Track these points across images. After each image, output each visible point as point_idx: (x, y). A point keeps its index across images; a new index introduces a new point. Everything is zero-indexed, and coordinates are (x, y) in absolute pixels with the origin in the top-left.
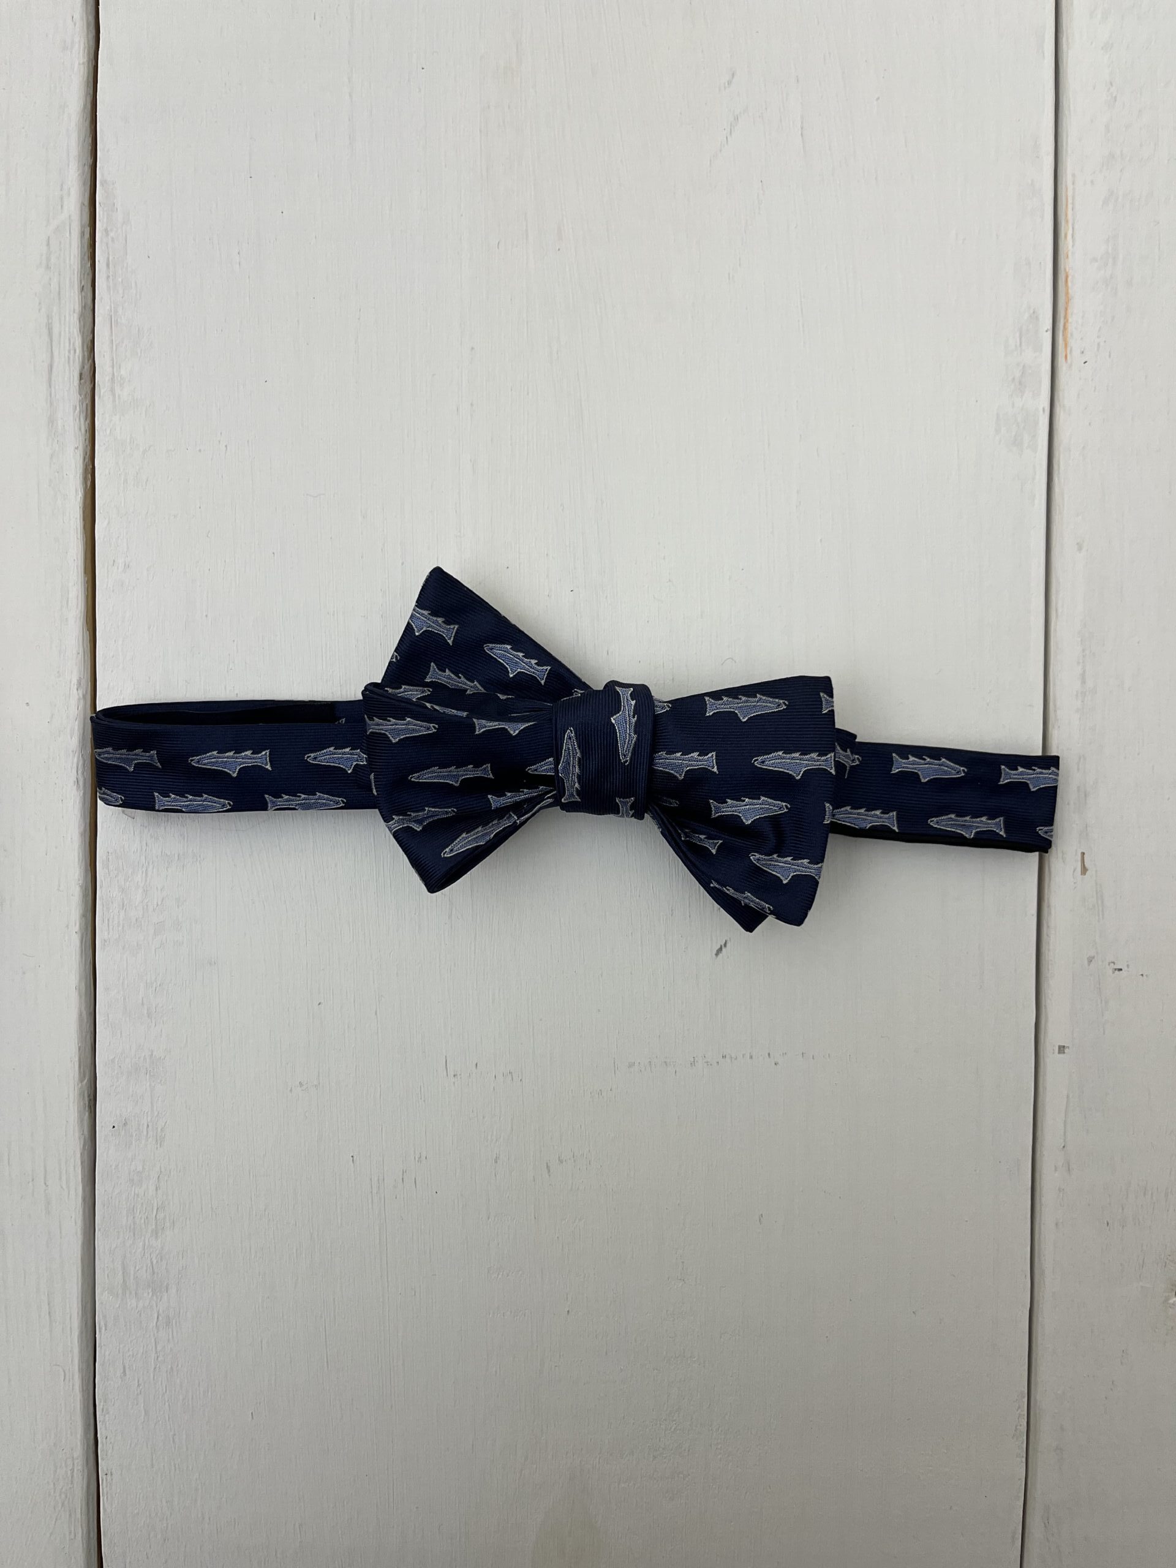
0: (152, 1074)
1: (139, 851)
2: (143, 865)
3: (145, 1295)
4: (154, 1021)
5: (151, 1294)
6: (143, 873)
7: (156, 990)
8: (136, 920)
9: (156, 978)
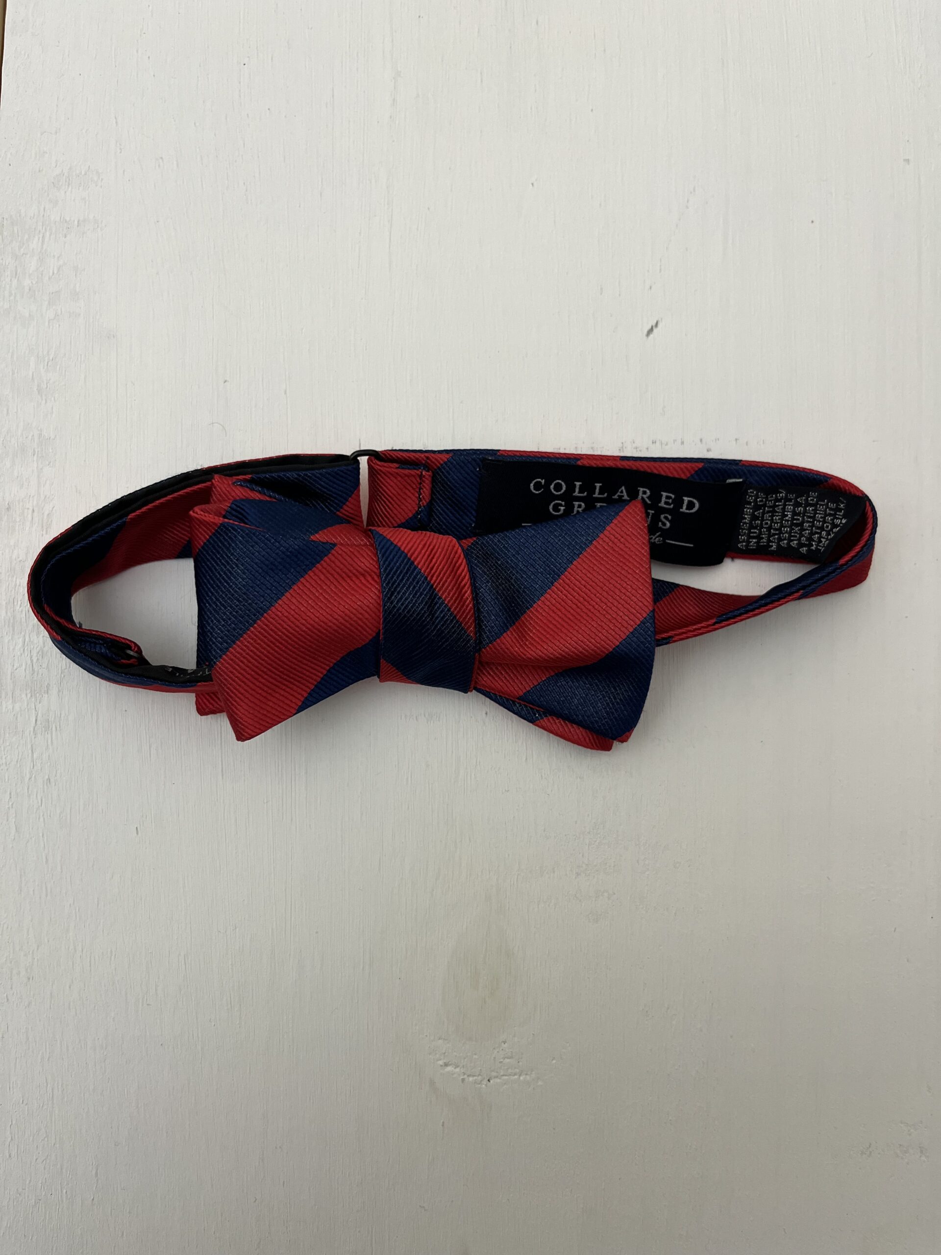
0: (40, 455)
1: (35, 217)
2: (40, 231)
3: (24, 696)
4: (44, 398)
5: (29, 695)
6: (39, 239)
7: (47, 365)
8: (30, 290)
9: (48, 352)
